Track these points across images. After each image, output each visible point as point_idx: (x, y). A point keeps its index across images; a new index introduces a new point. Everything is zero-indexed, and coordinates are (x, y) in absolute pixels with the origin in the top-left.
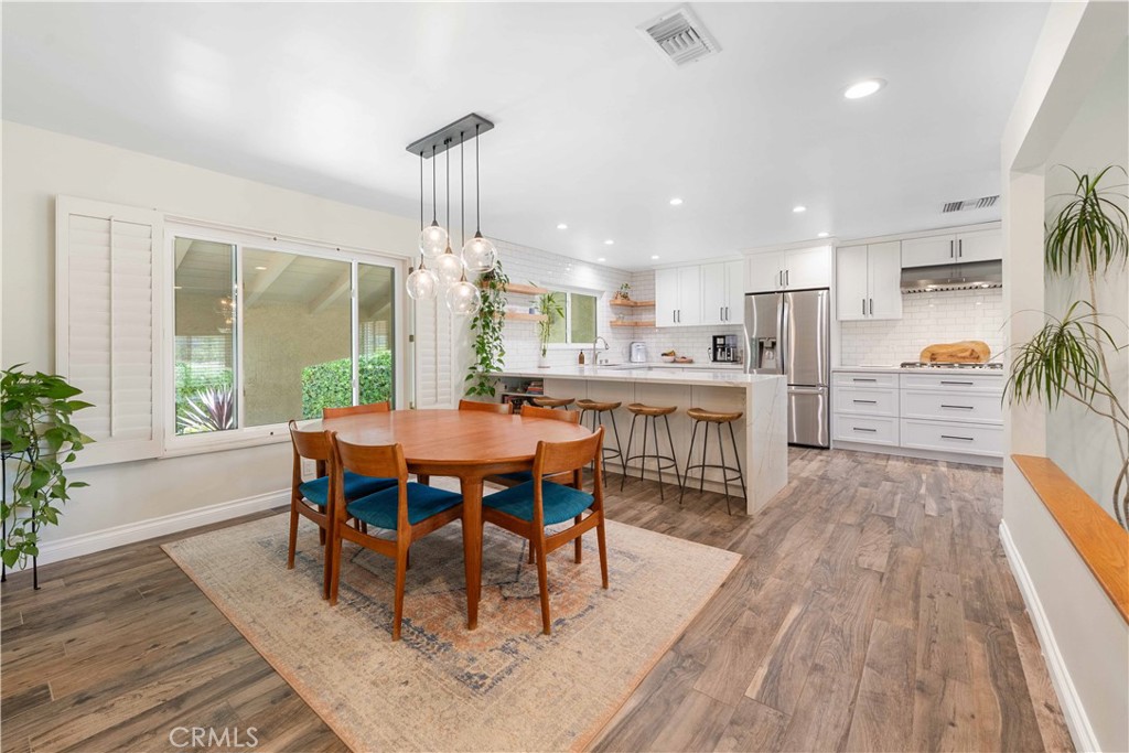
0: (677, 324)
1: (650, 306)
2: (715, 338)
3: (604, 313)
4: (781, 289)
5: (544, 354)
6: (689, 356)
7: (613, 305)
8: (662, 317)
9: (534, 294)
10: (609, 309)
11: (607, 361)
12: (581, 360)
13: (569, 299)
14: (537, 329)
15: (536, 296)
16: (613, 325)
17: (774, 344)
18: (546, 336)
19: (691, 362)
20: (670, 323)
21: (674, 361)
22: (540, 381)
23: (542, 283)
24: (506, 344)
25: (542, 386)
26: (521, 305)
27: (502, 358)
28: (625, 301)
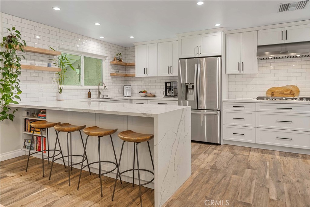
0: (146, 76)
1: (133, 66)
2: (166, 83)
3: (107, 69)
4: (197, 56)
5: (60, 92)
6: (153, 92)
7: (112, 64)
8: (139, 72)
9: (54, 55)
10: (110, 67)
11: (107, 96)
12: (89, 95)
13: (83, 60)
14: (56, 77)
15: (55, 57)
16: (112, 75)
17: (193, 87)
18: (61, 81)
19: (154, 96)
20: (143, 75)
21: (146, 96)
22: (44, 111)
23: (60, 48)
24: (22, 86)
25: (45, 113)
26: (42, 61)
27: (19, 95)
28: (119, 62)
